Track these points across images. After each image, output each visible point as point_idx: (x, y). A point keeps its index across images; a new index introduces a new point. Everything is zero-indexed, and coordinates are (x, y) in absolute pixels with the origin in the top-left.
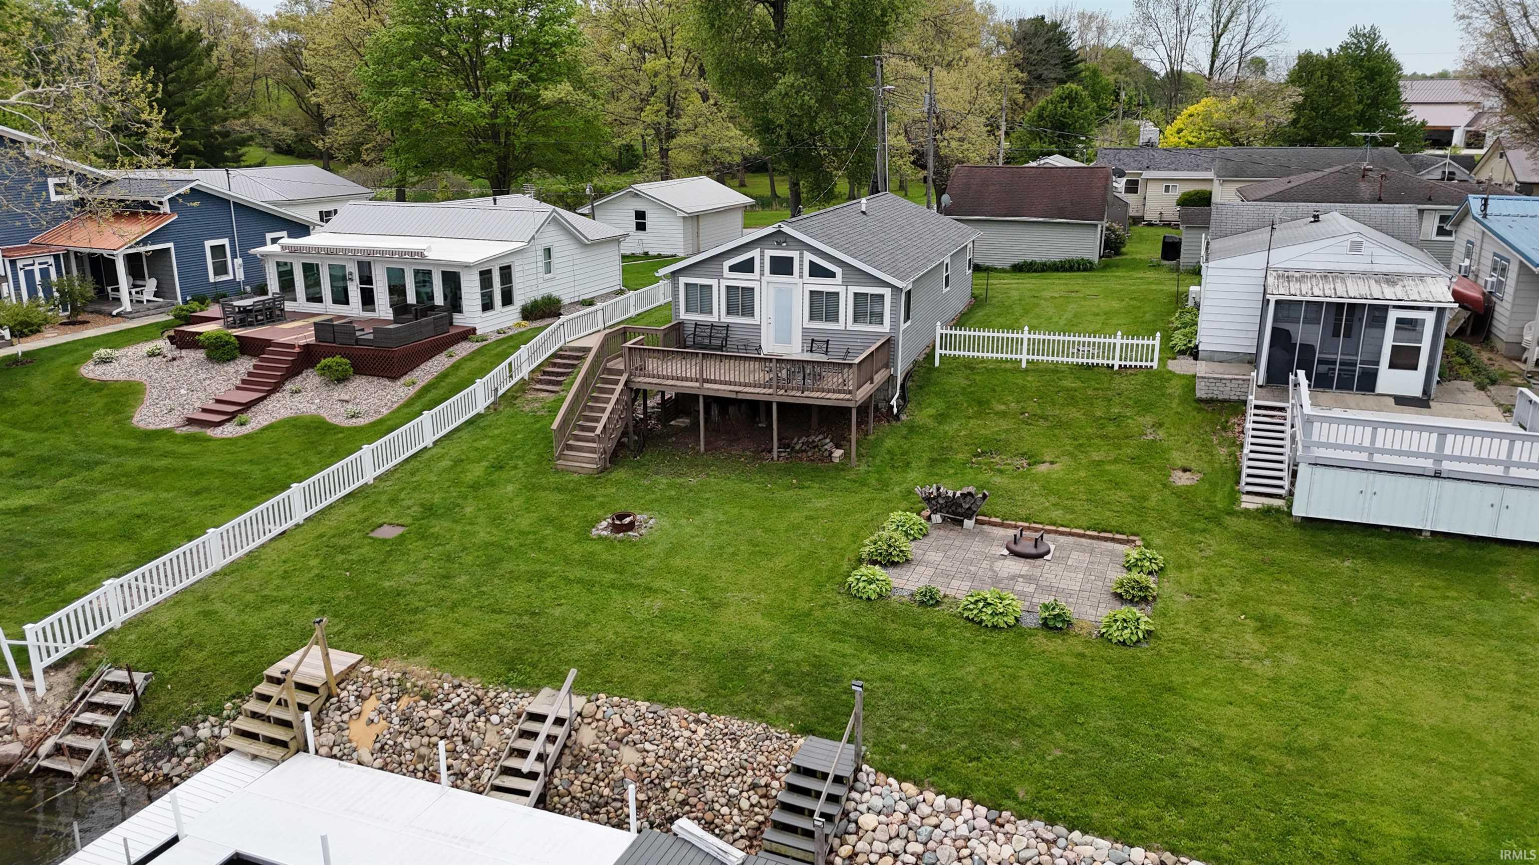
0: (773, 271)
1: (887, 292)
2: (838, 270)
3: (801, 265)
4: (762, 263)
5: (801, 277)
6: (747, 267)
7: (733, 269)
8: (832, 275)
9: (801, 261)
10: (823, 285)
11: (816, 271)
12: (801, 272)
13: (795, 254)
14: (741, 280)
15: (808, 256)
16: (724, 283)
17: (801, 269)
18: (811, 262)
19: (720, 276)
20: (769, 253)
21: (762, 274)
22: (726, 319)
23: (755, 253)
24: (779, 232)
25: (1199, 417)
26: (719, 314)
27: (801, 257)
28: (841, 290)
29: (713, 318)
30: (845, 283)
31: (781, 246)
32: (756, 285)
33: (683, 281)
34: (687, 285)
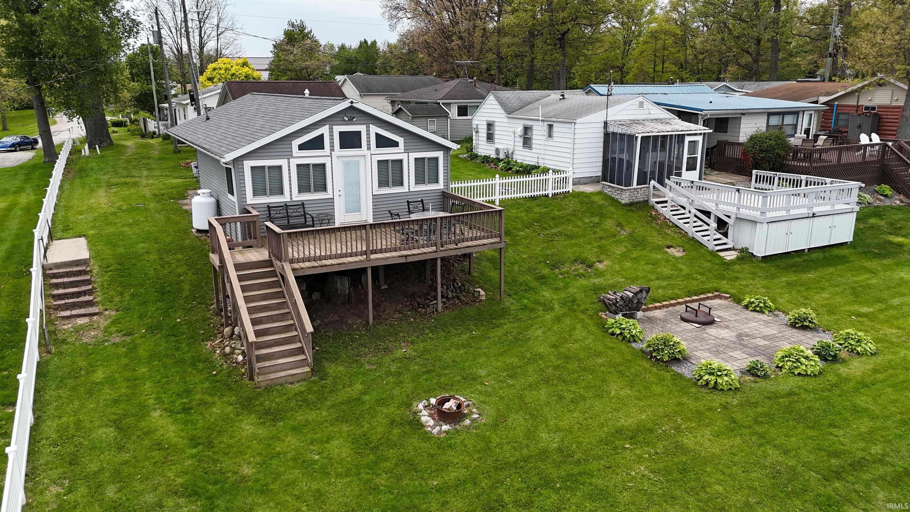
0: (343, 146)
1: (440, 154)
2: (400, 140)
3: (368, 138)
4: (331, 139)
5: (369, 148)
6: (316, 144)
7: (302, 147)
8: (395, 144)
9: (368, 134)
10: (388, 154)
11: (381, 142)
12: (369, 145)
13: (362, 128)
14: (312, 157)
15: (374, 129)
16: (294, 162)
17: (369, 141)
18: (376, 134)
19: (289, 156)
20: (338, 129)
21: (332, 149)
22: (298, 197)
23: (324, 130)
24: (351, 108)
26: (290, 193)
27: (368, 131)
28: (404, 157)
29: (285, 198)
30: (407, 150)
31: (351, 122)
32: (326, 161)
33: (248, 164)
34: (253, 168)
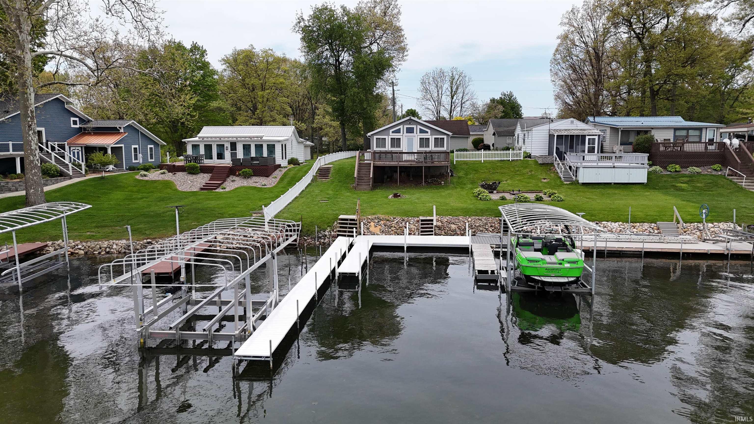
0: (407, 132)
1: (445, 137)
2: (429, 131)
4: (403, 130)
5: (417, 133)
6: (398, 131)
7: (393, 132)
8: (427, 132)
9: (417, 128)
10: (424, 136)
11: (422, 131)
13: (414, 126)
14: (396, 136)
15: (419, 127)
16: (390, 137)
17: (417, 131)
18: (420, 129)
19: (388, 135)
20: (406, 126)
21: (403, 134)
22: (391, 149)
23: (401, 127)
24: (410, 119)
25: (542, 168)
26: (388, 147)
28: (430, 137)
29: (386, 149)
30: (431, 135)
31: (410, 124)
32: (401, 137)
33: (375, 137)
34: (377, 138)
